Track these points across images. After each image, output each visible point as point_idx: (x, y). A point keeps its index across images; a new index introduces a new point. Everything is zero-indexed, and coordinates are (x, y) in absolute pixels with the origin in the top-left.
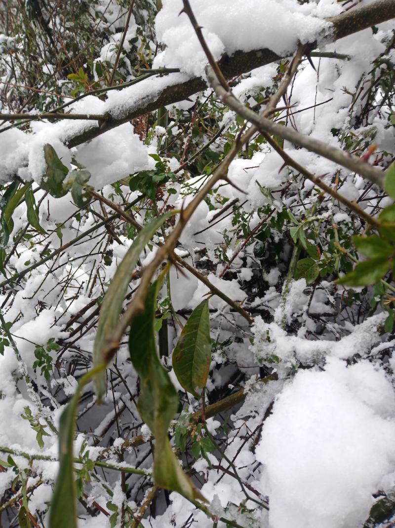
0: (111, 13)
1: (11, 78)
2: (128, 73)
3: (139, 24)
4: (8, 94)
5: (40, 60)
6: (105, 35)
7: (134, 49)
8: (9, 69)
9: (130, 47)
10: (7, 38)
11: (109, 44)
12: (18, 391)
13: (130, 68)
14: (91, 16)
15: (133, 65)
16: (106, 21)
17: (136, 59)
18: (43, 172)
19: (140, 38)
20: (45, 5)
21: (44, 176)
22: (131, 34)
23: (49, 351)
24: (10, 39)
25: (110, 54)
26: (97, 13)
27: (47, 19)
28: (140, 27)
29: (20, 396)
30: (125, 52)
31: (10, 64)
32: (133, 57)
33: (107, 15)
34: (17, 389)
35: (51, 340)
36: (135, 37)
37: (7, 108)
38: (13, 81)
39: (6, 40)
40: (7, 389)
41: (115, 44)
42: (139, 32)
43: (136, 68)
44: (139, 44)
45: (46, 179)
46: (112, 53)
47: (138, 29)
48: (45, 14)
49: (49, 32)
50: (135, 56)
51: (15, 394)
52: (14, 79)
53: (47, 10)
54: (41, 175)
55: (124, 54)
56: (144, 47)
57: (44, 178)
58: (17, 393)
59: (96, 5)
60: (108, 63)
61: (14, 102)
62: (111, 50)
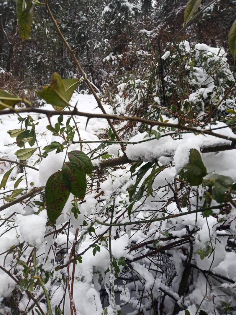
0: (201, 77)
1: (135, 100)
2: (201, 110)
3: (216, 85)
4: (131, 108)
5: (154, 94)
6: (195, 88)
7: (209, 98)
8: (135, 95)
9: (207, 96)
10: (141, 81)
11: (195, 93)
12: (93, 282)
13: (203, 107)
14: (190, 77)
15: (205, 106)
16: (197, 81)
17: (208, 103)
18: (185, 165)
19: (215, 93)
20: (166, 69)
21: (184, 168)
22: (209, 89)
23: (119, 265)
24: (142, 82)
25: (195, 98)
26: (193, 76)
27: (164, 75)
28: (216, 87)
29: (93, 285)
30: (203, 99)
31: (137, 93)
32: (207, 102)
33: (198, 78)
34: (93, 280)
35: (122, 258)
36: (211, 91)
37: (128, 114)
38: (135, 102)
39: (140, 82)
40: (87, 277)
41: (199, 93)
42: (215, 89)
43: (207, 108)
44: (213, 96)
45: (185, 171)
46: (196, 98)
47: (215, 88)
48: (164, 73)
49: (163, 81)
50: (209, 101)
51: (90, 283)
52: (136, 101)
53: (166, 71)
54: (183, 167)
55: (202, 99)
56: (216, 98)
57: (184, 169)
58: (92, 282)
59: (194, 72)
60: (192, 103)
61: (132, 112)
62: (196, 96)
